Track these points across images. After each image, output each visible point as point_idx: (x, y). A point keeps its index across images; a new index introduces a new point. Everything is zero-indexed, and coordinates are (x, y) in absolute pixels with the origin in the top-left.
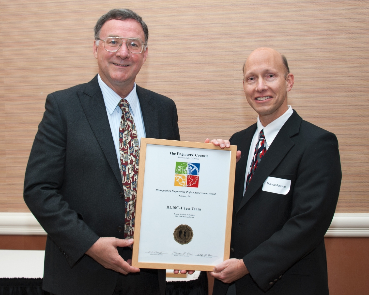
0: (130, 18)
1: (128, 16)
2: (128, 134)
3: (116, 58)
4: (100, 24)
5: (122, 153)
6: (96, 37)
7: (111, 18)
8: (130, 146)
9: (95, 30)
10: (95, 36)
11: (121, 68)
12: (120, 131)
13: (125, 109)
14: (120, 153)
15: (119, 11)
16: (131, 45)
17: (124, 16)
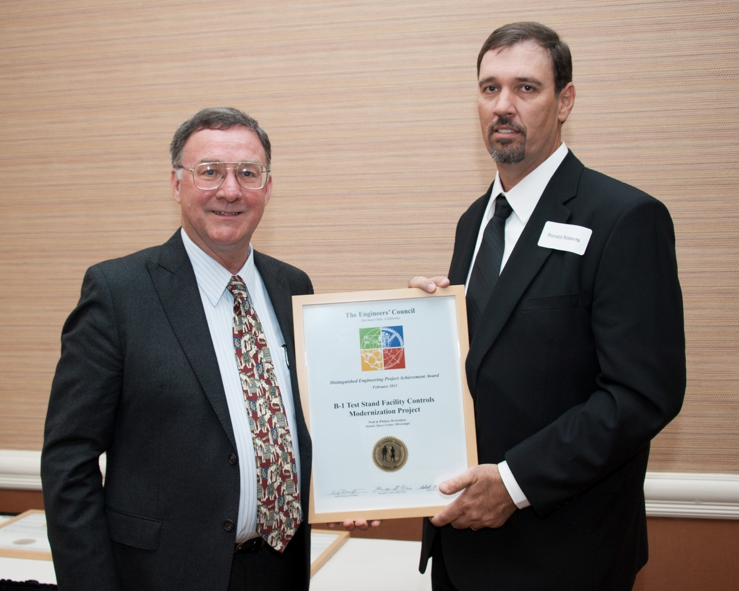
3: (217, 201)
4: (180, 139)
5: (244, 377)
6: (175, 163)
7: (201, 128)
9: (171, 150)
10: (173, 162)
14: (241, 378)
15: (216, 113)
16: (243, 175)
17: (225, 122)
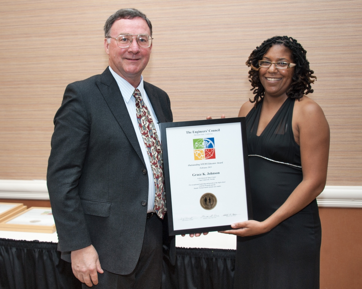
0: (137, 17)
1: (135, 15)
2: (146, 120)
3: (128, 54)
5: (144, 137)
7: (120, 18)
8: (149, 130)
11: (134, 62)
12: (138, 118)
13: (140, 97)
15: (126, 11)
16: (140, 41)
17: (132, 15)
